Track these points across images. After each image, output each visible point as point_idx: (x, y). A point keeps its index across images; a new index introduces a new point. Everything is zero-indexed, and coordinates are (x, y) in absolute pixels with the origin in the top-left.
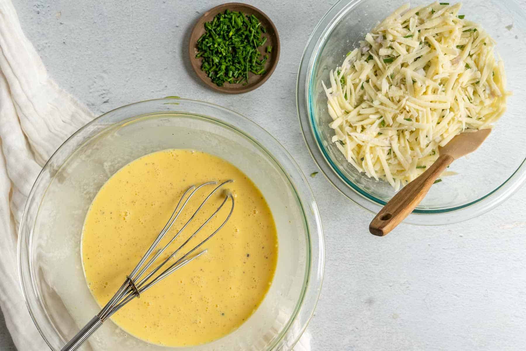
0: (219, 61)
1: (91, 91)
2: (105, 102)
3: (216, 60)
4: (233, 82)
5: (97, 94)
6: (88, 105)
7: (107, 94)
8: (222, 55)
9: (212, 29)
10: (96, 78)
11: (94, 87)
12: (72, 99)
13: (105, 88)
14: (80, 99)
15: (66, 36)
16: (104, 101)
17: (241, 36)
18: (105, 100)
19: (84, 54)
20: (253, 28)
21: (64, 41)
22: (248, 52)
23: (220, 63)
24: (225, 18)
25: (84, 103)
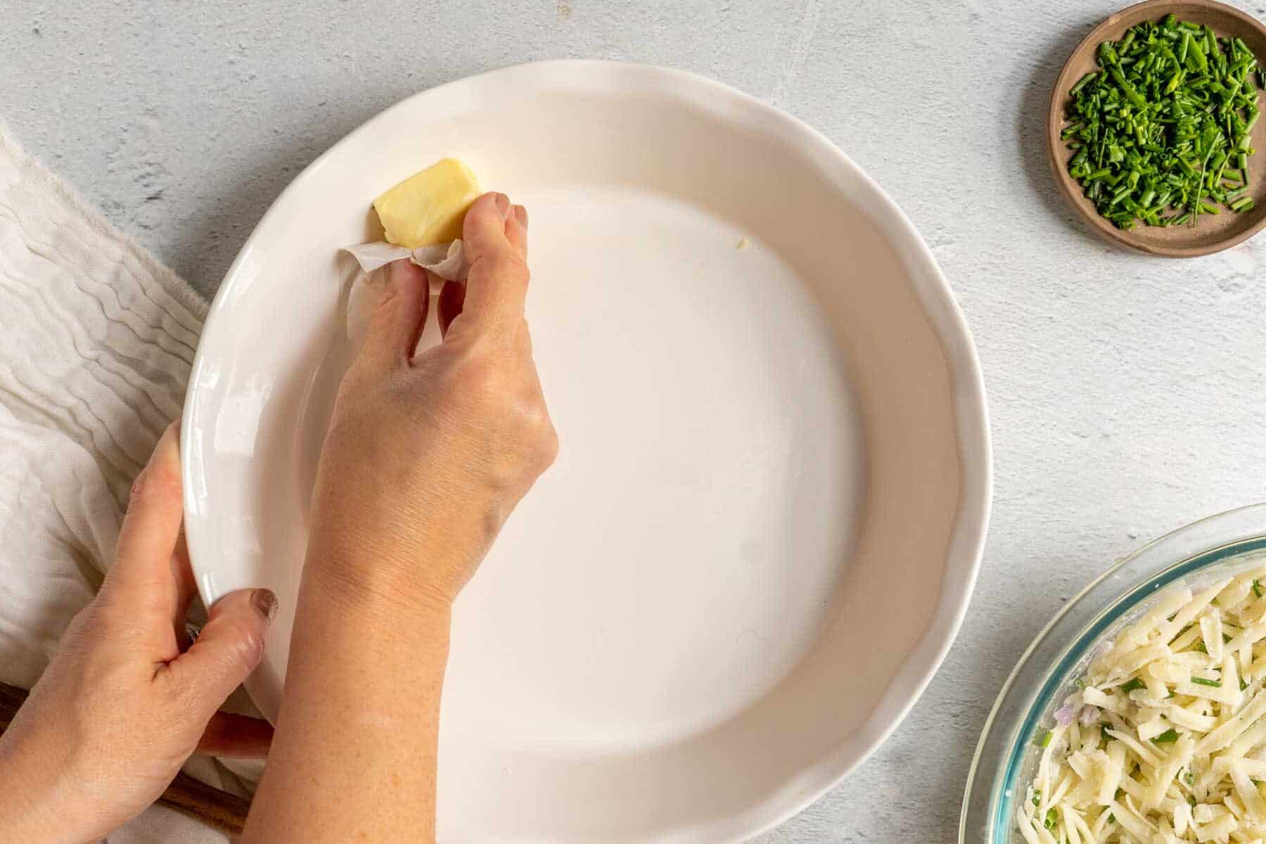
0: (1125, 159)
1: (111, 166)
2: (150, 198)
3: (1118, 155)
4: (1158, 223)
5: (130, 175)
6: (103, 206)
7: (157, 175)
8: (1137, 143)
9: (1120, 65)
10: (125, 131)
11: (121, 157)
12: (58, 189)
13: (149, 157)
14: (82, 189)
15: (41, 13)
16: (147, 196)
17: (1199, 93)
18: (151, 191)
19: (93, 63)
20: (1235, 75)
21: (37, 27)
22: (1210, 144)
23: (1126, 166)
24: (1159, 37)
25: (92, 201)
